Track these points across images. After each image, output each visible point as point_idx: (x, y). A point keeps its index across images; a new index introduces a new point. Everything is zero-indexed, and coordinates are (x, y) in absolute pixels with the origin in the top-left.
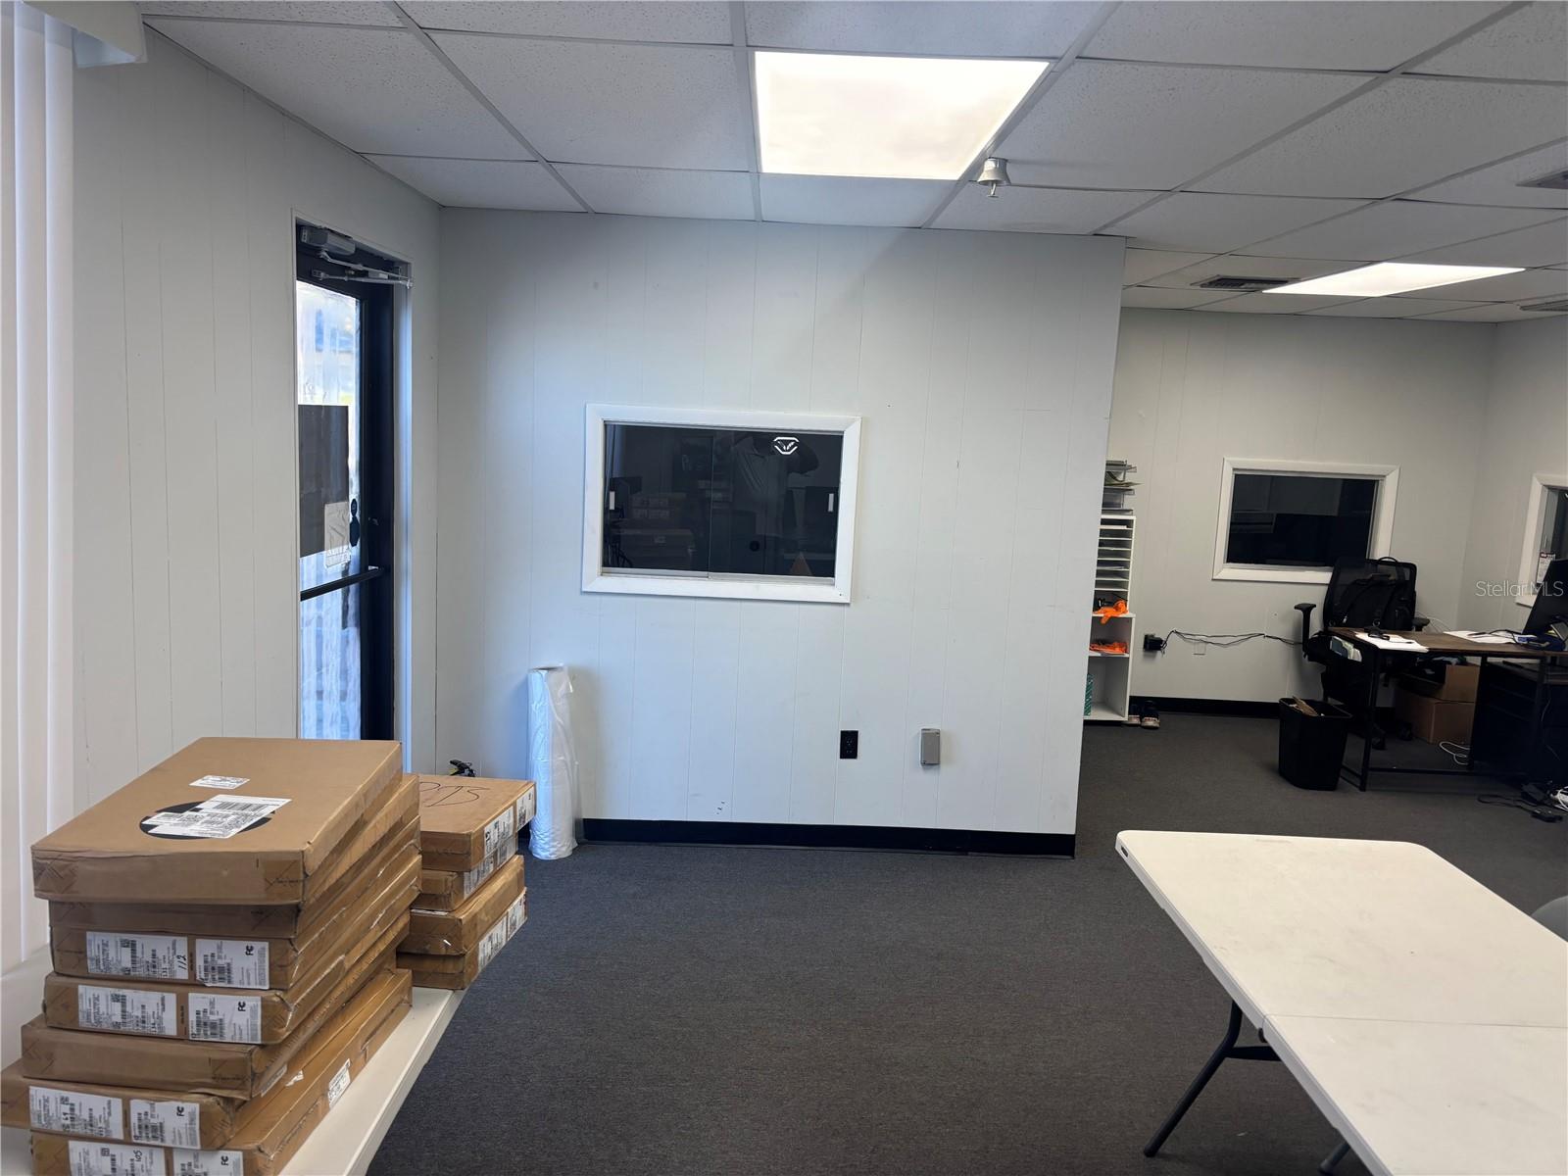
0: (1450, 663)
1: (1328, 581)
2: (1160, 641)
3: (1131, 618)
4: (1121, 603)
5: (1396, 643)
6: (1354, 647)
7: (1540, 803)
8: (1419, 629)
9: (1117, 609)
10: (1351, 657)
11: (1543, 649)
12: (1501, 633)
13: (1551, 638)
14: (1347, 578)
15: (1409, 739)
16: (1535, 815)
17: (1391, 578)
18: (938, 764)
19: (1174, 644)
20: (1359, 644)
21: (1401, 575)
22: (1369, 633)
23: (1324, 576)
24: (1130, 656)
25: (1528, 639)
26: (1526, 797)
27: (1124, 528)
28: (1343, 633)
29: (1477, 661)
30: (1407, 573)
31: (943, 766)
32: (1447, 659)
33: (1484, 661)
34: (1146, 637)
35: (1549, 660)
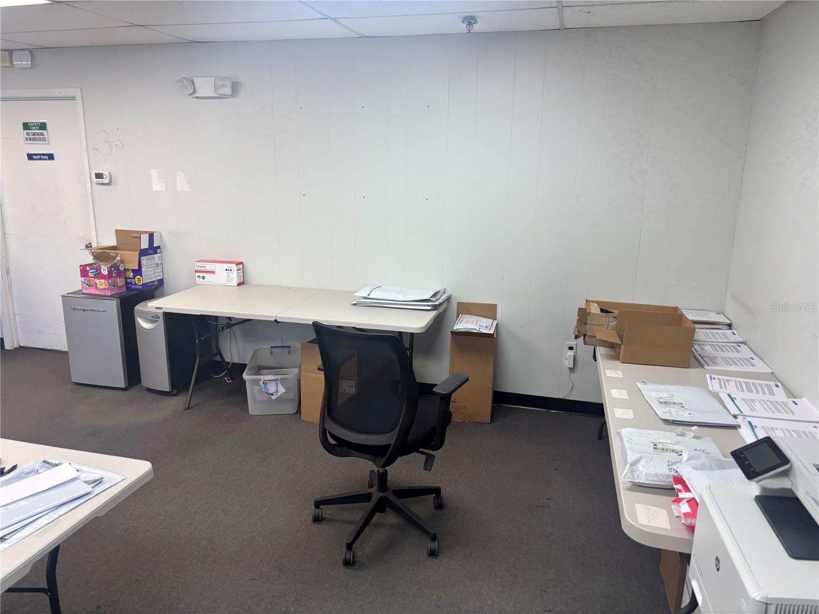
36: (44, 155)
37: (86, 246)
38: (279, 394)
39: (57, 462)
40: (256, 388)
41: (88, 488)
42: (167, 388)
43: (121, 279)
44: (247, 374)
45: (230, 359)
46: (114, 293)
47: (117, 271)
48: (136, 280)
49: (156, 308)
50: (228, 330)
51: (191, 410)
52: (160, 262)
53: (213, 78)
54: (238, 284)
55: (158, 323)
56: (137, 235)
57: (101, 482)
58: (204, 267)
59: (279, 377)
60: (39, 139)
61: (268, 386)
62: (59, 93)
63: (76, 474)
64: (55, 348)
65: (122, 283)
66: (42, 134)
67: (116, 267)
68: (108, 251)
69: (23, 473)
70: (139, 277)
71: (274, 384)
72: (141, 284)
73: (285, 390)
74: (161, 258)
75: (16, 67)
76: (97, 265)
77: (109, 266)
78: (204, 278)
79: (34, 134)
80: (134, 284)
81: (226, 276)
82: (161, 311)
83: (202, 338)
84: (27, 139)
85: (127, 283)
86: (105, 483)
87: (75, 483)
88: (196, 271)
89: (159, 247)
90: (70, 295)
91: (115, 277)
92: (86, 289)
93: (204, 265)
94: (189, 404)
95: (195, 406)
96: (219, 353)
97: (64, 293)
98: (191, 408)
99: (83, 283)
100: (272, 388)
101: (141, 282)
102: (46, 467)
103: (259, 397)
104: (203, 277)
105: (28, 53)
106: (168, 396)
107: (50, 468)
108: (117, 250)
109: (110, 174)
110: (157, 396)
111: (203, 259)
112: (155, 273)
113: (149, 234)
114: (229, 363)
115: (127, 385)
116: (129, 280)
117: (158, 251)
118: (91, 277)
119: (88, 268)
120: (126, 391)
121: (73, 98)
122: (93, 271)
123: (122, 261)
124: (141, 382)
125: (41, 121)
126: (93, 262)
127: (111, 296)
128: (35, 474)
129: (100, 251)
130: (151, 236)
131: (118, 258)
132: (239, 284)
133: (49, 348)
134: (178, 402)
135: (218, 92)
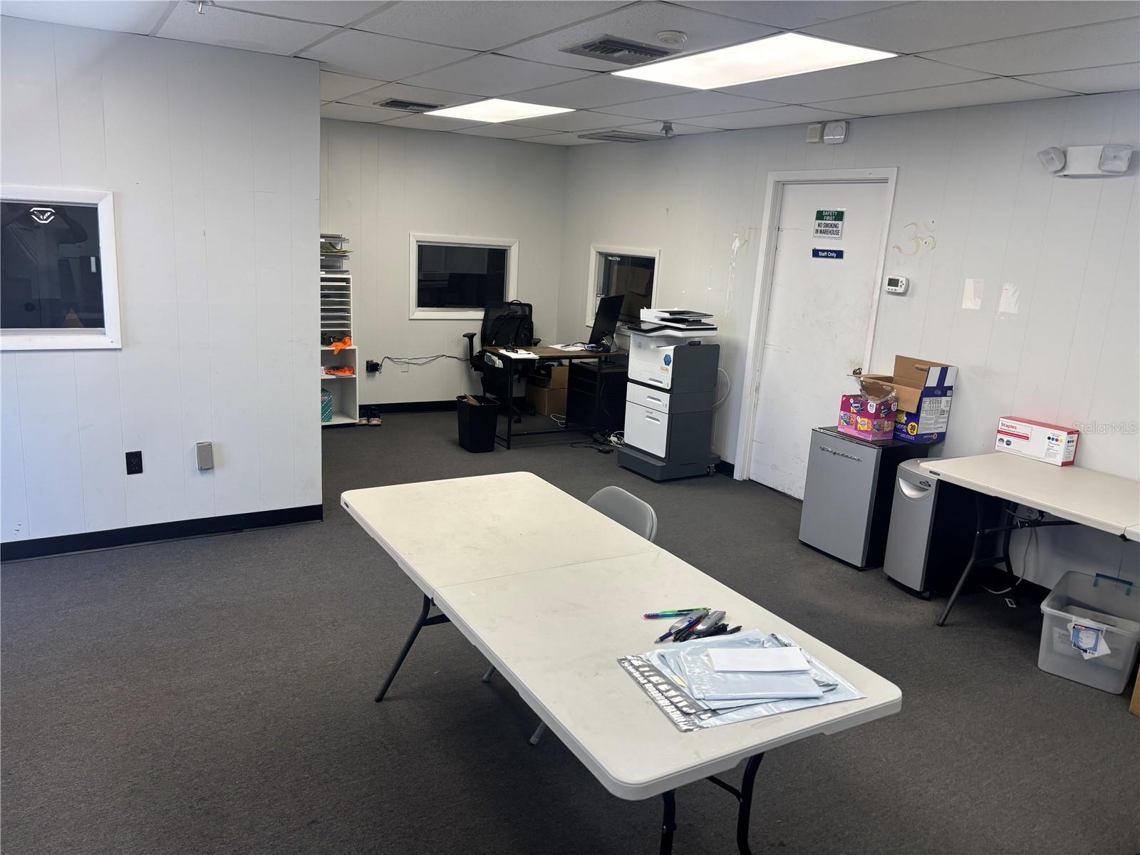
0: (553, 365)
1: (482, 318)
2: (377, 365)
3: (355, 350)
4: (347, 339)
5: (522, 354)
6: (499, 359)
7: (603, 444)
8: (536, 345)
9: (345, 343)
10: (497, 366)
11: (600, 352)
12: (578, 345)
13: (603, 345)
14: (495, 314)
15: (534, 414)
16: (600, 451)
17: (518, 314)
18: (213, 468)
19: (387, 366)
20: (501, 357)
21: (524, 311)
22: (506, 349)
23: (479, 314)
24: (357, 376)
25: (592, 347)
26: (596, 441)
27: (344, 284)
28: (491, 350)
29: (566, 362)
30: (527, 309)
31: (216, 470)
32: (552, 363)
33: (570, 362)
34: (367, 362)
35: (603, 359)
36: (832, 251)
37: (855, 372)
38: (1097, 655)
39: (786, 642)
40: (1057, 631)
41: (818, 691)
42: (916, 584)
43: (890, 423)
44: (1048, 606)
45: (1022, 572)
46: (876, 438)
47: (887, 411)
48: (909, 427)
49: (931, 472)
50: (1029, 528)
51: (945, 628)
52: (947, 409)
53: (1101, 147)
54: (1063, 463)
55: (926, 492)
56: (925, 367)
57: (834, 689)
58: (1012, 427)
59: (1104, 627)
60: (830, 232)
61: (1081, 636)
62: (870, 174)
63: (806, 666)
64: (786, 491)
65: (890, 429)
66: (836, 226)
67: (887, 405)
68: (881, 382)
69: (747, 639)
70: (914, 424)
71: (1092, 635)
72: (915, 434)
73: (1109, 652)
74: (950, 404)
75: (826, 142)
76: (863, 397)
77: (878, 402)
78: (1008, 443)
79: (827, 225)
80: (904, 433)
81: (1046, 447)
82: (936, 478)
83: (987, 531)
84: (817, 231)
85: (896, 429)
86: (838, 693)
87: (802, 677)
88: (999, 432)
89: (950, 388)
90: (822, 431)
91: (883, 418)
92: (843, 427)
93: (1013, 425)
94: (945, 620)
95: (952, 625)
96: (1007, 559)
97: (816, 427)
98: (945, 626)
99: (841, 418)
100: (1086, 641)
101: (915, 432)
102: (773, 643)
103: (1059, 646)
104: (1008, 441)
105: (843, 124)
106: (917, 597)
107: (778, 647)
108: (892, 383)
109: (908, 281)
110: (901, 592)
111: (1013, 415)
112: (936, 422)
113: (942, 368)
114: (1019, 578)
115: (864, 565)
116: (899, 426)
117: (949, 393)
118: (853, 413)
119: (852, 401)
120: (861, 573)
121: (885, 181)
122: (857, 405)
123: (897, 399)
124: (883, 566)
125: (839, 209)
126: (859, 393)
127: (872, 442)
128: (760, 647)
129: (872, 381)
130: (944, 371)
131: (893, 394)
132: (1065, 464)
133: (780, 489)
134: (927, 611)
135: (1104, 168)
